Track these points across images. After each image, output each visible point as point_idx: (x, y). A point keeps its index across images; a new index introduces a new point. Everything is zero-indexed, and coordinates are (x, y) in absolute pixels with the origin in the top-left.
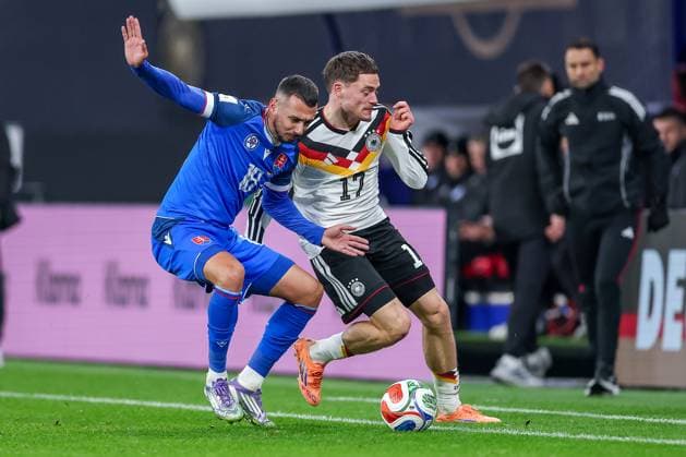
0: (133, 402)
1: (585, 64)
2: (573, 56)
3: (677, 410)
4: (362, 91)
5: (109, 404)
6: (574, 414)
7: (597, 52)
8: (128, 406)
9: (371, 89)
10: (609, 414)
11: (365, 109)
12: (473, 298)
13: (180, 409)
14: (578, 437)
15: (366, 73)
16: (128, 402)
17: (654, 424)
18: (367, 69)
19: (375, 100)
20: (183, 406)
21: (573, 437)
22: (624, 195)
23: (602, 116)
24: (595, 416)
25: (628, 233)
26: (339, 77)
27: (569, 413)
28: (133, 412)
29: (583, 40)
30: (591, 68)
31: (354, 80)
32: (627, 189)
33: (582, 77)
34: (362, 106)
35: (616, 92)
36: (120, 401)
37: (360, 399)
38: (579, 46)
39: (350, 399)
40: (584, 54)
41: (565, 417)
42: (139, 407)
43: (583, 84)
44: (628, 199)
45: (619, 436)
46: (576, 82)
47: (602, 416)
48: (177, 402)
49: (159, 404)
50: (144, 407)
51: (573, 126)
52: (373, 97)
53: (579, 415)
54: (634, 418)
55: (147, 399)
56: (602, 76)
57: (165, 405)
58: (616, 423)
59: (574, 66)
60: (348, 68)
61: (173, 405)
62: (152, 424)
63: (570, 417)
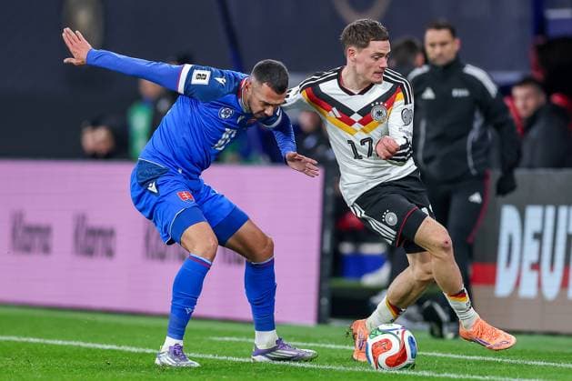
0: (37, 340)
1: (443, 44)
2: (432, 36)
3: (532, 352)
4: (372, 57)
5: (15, 342)
6: (440, 355)
7: (454, 33)
8: (32, 343)
9: (381, 55)
10: (470, 355)
11: (375, 73)
12: (347, 248)
13: (79, 346)
14: (443, 375)
15: (376, 40)
16: (32, 340)
17: (512, 364)
18: (378, 36)
19: (385, 65)
20: (82, 344)
21: (437, 375)
22: (471, 163)
23: (456, 93)
24: (457, 356)
25: (476, 198)
26: (353, 42)
27: (434, 354)
28: (37, 350)
29: (442, 21)
30: (448, 47)
31: (366, 46)
32: (474, 159)
33: (441, 55)
34: (373, 70)
35: (471, 70)
36: (25, 339)
37: (244, 339)
38: (438, 27)
39: (235, 339)
40: (443, 35)
41: (430, 357)
42: (42, 345)
43: (441, 62)
44: (475, 167)
45: (480, 375)
46: (434, 60)
47: (464, 357)
48: (77, 340)
49: (60, 342)
50: (46, 345)
51: (429, 101)
52: (383, 62)
53: (444, 355)
54: (493, 359)
55: (49, 337)
56: (458, 55)
57: (66, 343)
58: (477, 363)
59: (433, 45)
60: (359, 35)
61: (73, 343)
62: (54, 360)
63: (435, 357)
